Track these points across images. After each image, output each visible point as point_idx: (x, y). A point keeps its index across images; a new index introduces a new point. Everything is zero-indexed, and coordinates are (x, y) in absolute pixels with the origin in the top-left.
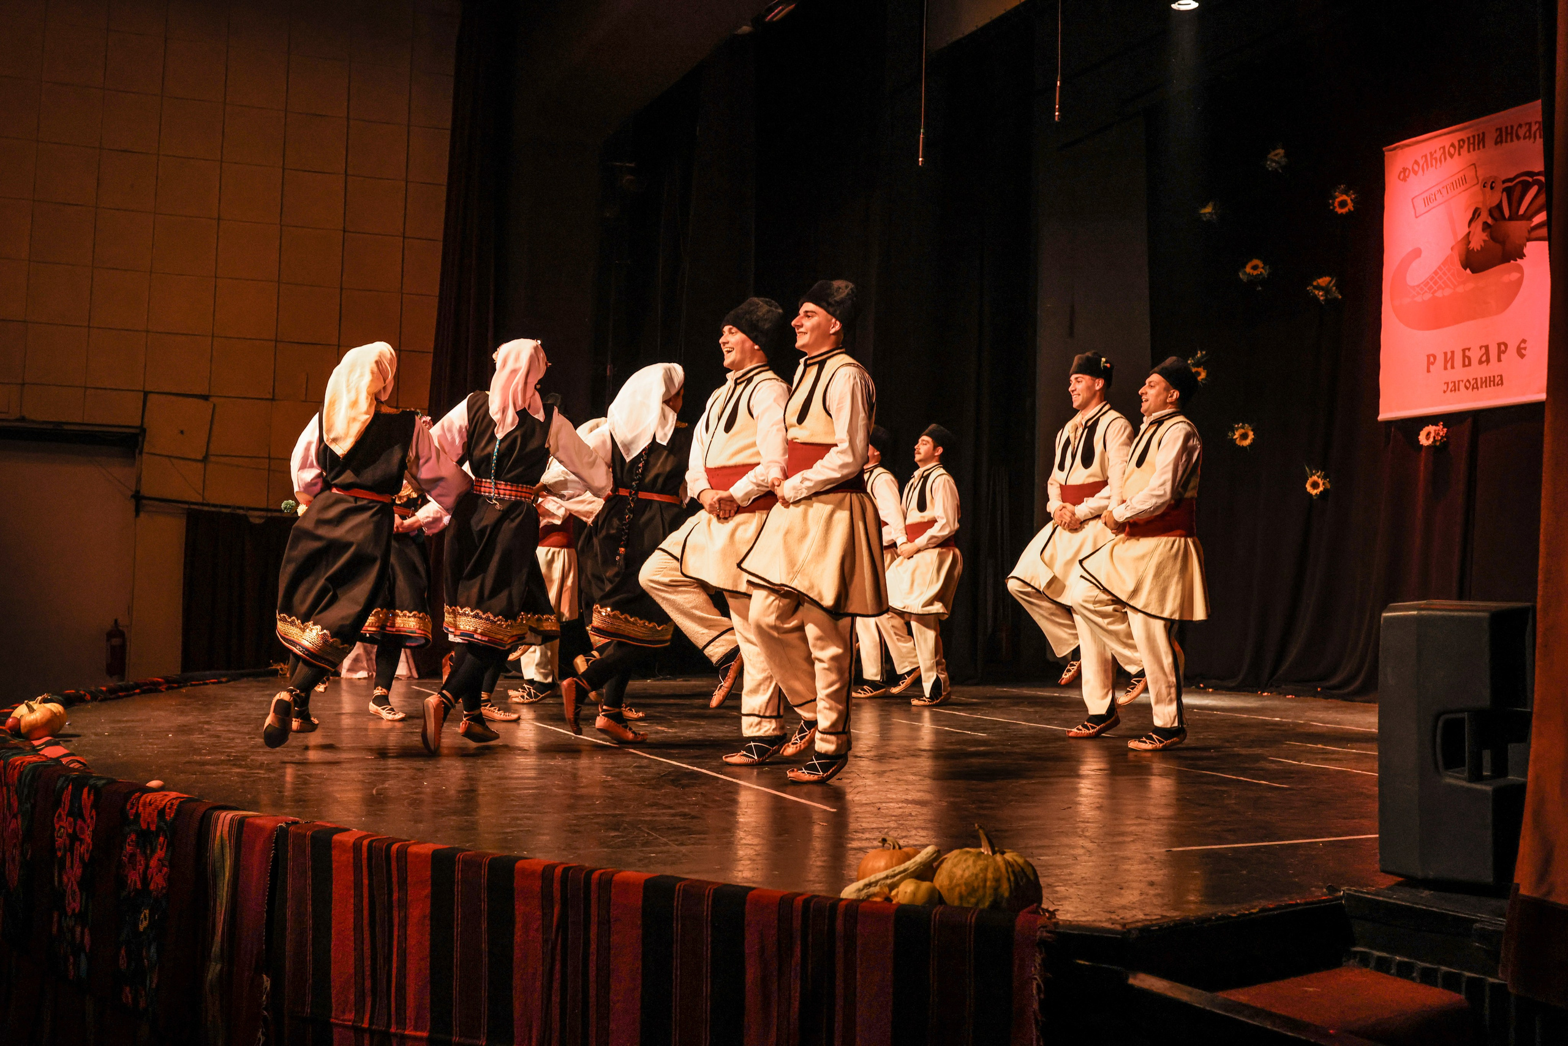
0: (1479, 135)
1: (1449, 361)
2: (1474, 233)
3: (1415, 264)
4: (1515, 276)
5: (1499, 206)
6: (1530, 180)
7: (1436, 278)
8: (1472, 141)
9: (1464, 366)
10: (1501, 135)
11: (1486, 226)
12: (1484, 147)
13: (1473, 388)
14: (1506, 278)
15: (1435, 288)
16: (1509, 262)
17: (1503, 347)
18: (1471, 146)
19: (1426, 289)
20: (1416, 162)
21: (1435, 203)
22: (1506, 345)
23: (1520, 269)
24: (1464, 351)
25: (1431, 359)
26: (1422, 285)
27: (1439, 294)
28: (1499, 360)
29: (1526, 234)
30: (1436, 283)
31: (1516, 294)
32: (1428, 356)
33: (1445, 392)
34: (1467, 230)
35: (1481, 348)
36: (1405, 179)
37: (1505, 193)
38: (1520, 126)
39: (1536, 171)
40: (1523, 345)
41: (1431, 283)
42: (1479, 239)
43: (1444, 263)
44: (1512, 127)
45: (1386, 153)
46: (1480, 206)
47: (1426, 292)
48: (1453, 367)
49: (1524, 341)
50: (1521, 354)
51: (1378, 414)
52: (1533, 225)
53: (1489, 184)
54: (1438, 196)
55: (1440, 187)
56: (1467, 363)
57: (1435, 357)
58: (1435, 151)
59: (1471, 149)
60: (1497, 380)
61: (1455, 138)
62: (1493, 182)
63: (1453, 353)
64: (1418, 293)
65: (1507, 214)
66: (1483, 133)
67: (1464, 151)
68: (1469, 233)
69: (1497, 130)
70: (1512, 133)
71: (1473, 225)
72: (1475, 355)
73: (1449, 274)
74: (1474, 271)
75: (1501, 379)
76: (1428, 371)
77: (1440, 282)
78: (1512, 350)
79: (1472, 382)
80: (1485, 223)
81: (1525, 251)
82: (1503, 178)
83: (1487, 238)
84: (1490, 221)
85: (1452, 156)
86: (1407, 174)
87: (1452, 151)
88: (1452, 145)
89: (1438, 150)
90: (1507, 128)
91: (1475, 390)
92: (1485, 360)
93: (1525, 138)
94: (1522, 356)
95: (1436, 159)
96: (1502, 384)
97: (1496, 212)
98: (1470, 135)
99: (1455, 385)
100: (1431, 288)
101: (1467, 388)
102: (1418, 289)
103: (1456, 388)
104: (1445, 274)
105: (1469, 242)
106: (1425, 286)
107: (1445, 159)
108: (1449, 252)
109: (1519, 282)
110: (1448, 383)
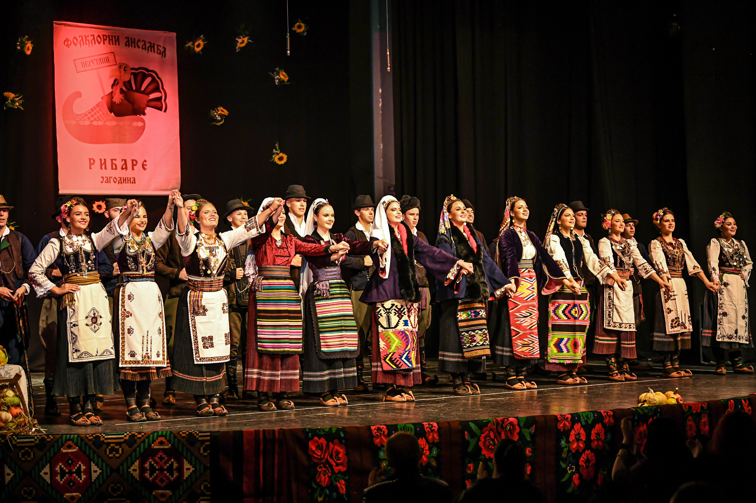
0: (115, 36)
1: (103, 164)
2: (115, 94)
3: (78, 100)
4: (140, 124)
5: (130, 82)
6: (147, 73)
7: (93, 113)
8: (111, 38)
9: (112, 169)
10: (128, 41)
11: (122, 91)
12: (119, 45)
13: (119, 183)
14: (135, 124)
15: (92, 119)
16: (136, 115)
17: (135, 162)
18: (111, 41)
19: (86, 118)
20: (75, 38)
21: (89, 68)
22: (137, 162)
23: (143, 121)
24: (112, 160)
25: (92, 162)
26: (83, 115)
27: (95, 123)
28: (133, 169)
29: (145, 102)
30: (92, 116)
31: (142, 134)
32: (90, 159)
33: (102, 182)
34: (111, 90)
35: (122, 160)
36: (68, 46)
37: (132, 76)
38: (139, 40)
39: (150, 69)
40: (145, 163)
41: (89, 115)
42: (118, 98)
43: (98, 105)
44: (134, 39)
45: (54, 25)
46: (118, 78)
47: (85, 120)
48: (106, 169)
49: (145, 161)
50: (144, 166)
51: (59, 190)
52: (150, 98)
53: (123, 67)
54: (91, 63)
55: (92, 59)
56: (114, 167)
57: (94, 161)
58: (88, 36)
59: (111, 43)
60: (132, 180)
61: (101, 33)
62: (125, 67)
63: (105, 160)
64: (81, 120)
65: (134, 88)
66: (118, 37)
67: (107, 42)
68: (112, 92)
69: (126, 37)
70: (134, 43)
71: (114, 88)
72: (119, 164)
73: (100, 113)
74: (116, 115)
75: (134, 180)
76: (90, 168)
77: (95, 117)
78: (140, 165)
79: (118, 179)
80: (121, 89)
81: (146, 111)
82: (131, 67)
83: (123, 98)
84: (124, 89)
85: (99, 43)
86: (69, 43)
87: (99, 39)
88: (99, 36)
89: (90, 36)
90: (131, 38)
91: (120, 184)
92: (125, 167)
93: (142, 48)
94: (145, 169)
95: (88, 40)
96: (135, 183)
97: (128, 84)
98: (110, 35)
99: (107, 179)
100: (89, 118)
101: (115, 182)
102: (80, 117)
103: (108, 181)
104: (97, 111)
105: (113, 98)
106: (86, 115)
107: (95, 43)
108: (100, 100)
109: (143, 128)
110: (103, 177)
